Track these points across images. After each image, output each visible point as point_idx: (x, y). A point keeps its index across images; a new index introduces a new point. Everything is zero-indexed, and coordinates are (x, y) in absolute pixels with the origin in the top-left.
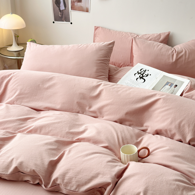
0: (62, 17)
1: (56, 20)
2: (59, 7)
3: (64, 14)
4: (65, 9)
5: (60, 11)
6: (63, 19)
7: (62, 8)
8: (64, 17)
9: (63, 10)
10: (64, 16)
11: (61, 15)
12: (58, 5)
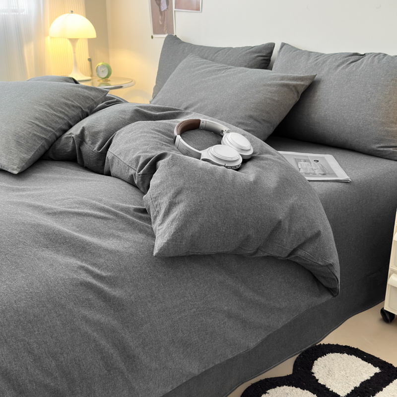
0: (163, 25)
1: (155, 32)
2: (159, 5)
3: (166, 18)
4: (168, 8)
5: (161, 12)
6: (164, 30)
7: (164, 7)
8: (165, 25)
9: (164, 11)
10: (165, 22)
11: (161, 21)
12: (158, 2)
